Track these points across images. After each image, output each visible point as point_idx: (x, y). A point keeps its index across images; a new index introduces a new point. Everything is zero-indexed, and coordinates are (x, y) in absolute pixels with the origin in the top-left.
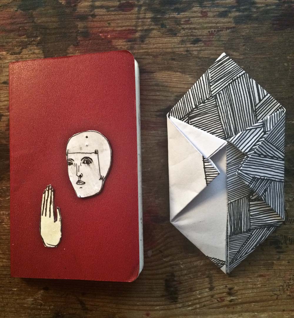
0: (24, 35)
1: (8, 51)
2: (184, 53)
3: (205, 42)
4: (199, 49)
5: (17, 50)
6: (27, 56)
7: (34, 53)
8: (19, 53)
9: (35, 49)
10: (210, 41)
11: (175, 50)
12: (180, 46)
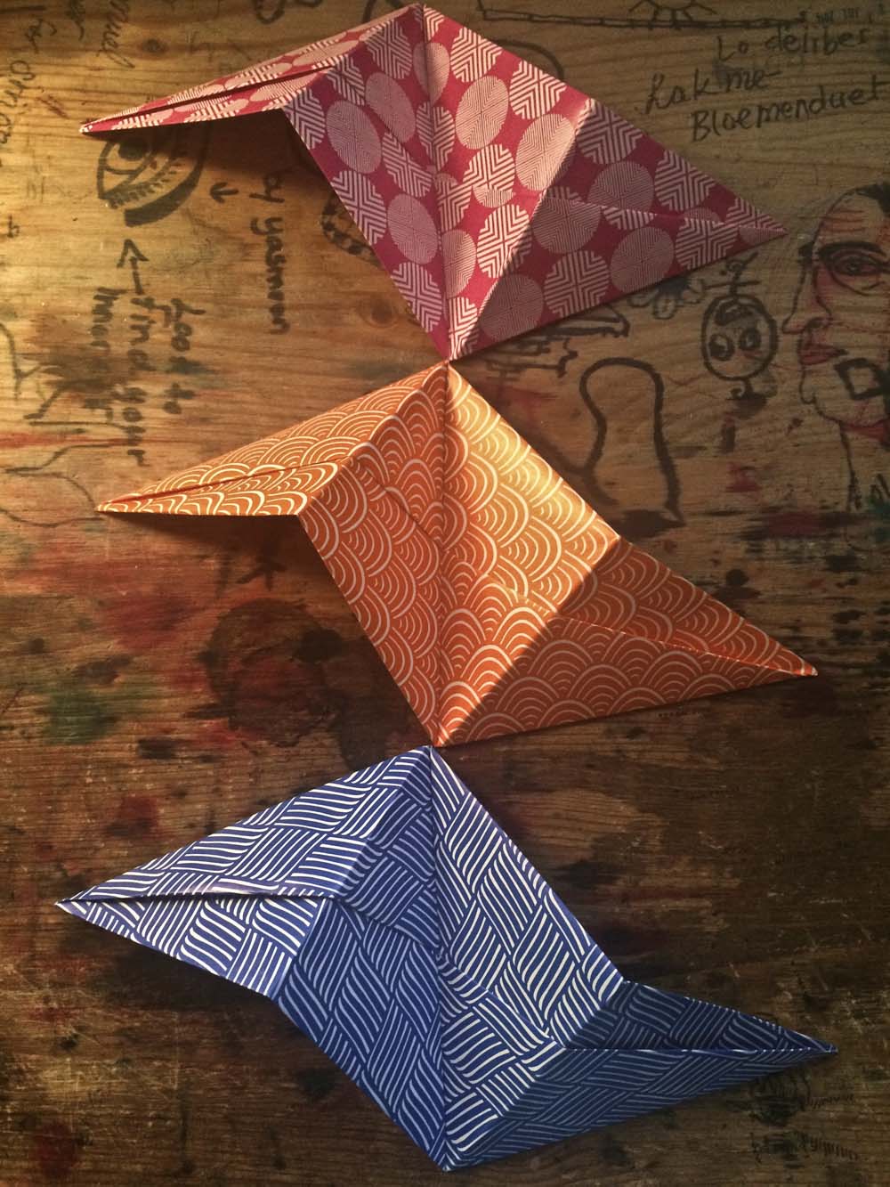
0: (302, 709)
1: (271, 740)
2: (612, 754)
3: (652, 735)
4: (640, 748)
5: (289, 737)
6: (309, 750)
7: (322, 745)
8: (293, 745)
9: (324, 738)
10: (661, 733)
11: (594, 748)
12: (604, 740)
